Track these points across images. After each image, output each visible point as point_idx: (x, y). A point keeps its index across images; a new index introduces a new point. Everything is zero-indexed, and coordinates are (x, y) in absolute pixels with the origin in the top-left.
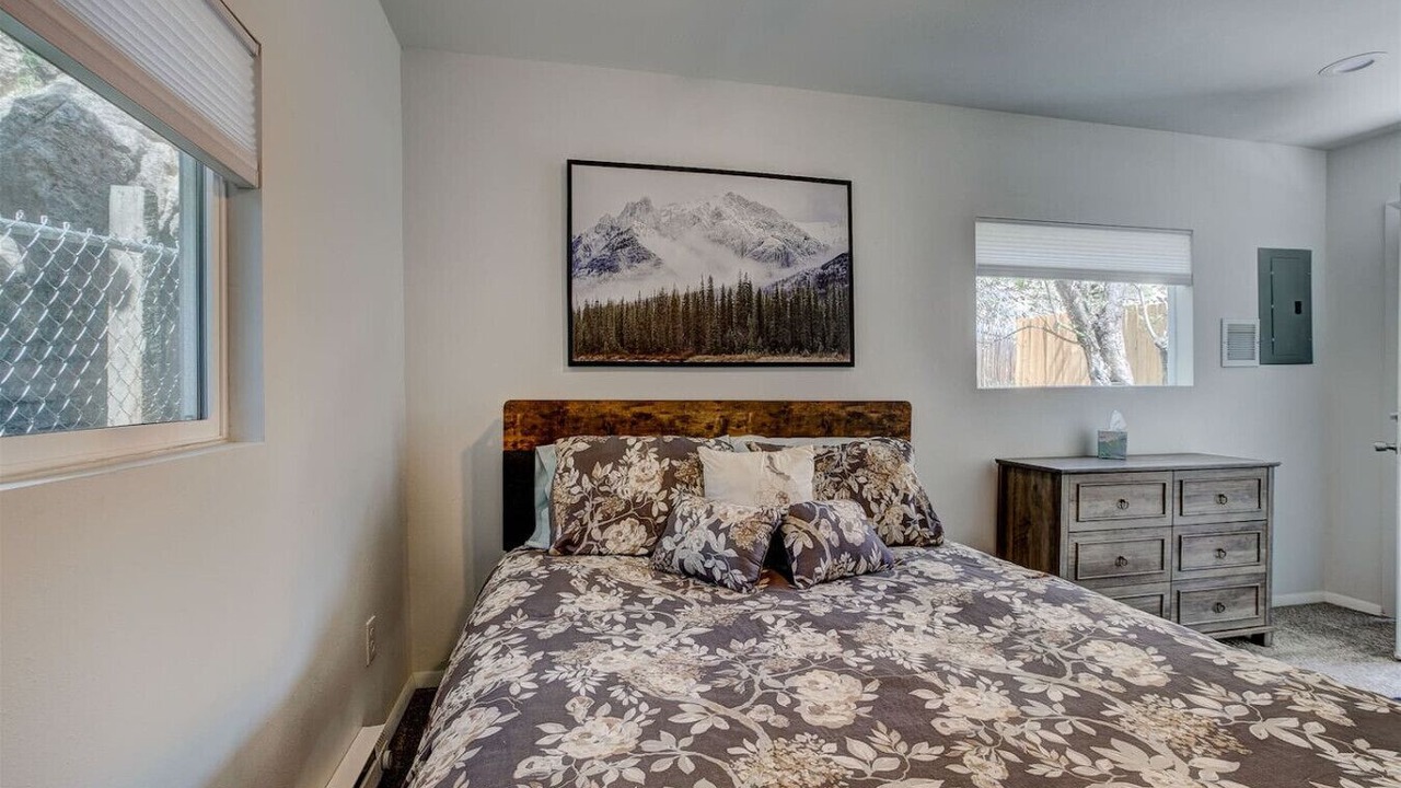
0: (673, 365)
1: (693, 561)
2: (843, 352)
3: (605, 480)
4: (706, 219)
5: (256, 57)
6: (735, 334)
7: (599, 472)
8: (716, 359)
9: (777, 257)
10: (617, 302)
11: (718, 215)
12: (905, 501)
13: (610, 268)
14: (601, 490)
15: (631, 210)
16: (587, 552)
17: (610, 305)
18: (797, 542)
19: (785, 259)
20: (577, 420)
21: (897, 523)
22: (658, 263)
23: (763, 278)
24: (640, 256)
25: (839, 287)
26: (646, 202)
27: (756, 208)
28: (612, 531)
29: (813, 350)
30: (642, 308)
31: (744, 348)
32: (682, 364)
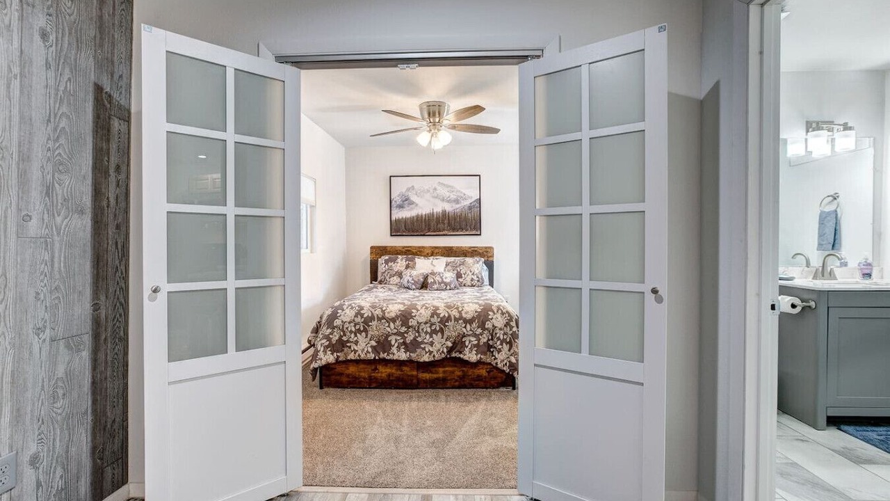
0: (421, 235)
1: (406, 285)
2: (477, 231)
3: (391, 266)
4: (431, 191)
5: (315, 182)
6: (441, 226)
7: (390, 264)
8: (435, 234)
9: (454, 201)
10: (404, 217)
11: (435, 189)
12: (473, 274)
13: (402, 207)
14: (391, 269)
15: (408, 190)
16: (386, 284)
17: (402, 218)
18: (430, 280)
19: (457, 201)
20: (390, 251)
21: (469, 280)
22: (417, 205)
23: (449, 208)
24: (412, 203)
25: (476, 210)
26: (413, 186)
27: (448, 186)
28: (392, 279)
29: (467, 230)
30: (412, 219)
31: (444, 230)
32: (424, 235)
